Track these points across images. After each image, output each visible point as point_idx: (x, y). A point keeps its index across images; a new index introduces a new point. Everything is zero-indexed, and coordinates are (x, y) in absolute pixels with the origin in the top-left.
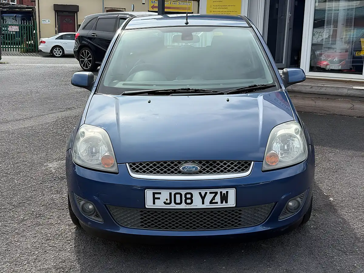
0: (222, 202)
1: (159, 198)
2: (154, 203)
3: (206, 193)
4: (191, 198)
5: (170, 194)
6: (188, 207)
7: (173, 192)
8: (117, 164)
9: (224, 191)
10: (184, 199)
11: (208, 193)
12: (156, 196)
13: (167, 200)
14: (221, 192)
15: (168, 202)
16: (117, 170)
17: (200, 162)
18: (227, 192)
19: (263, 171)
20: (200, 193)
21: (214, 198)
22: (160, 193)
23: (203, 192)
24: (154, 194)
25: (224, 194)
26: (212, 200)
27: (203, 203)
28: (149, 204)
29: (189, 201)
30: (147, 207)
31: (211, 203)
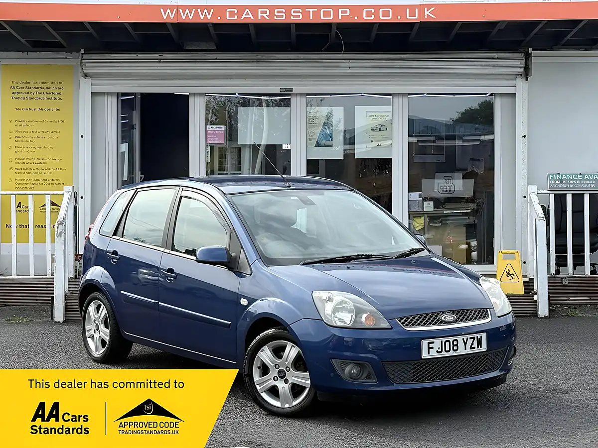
0: (478, 347)
1: (432, 348)
2: (429, 353)
3: (467, 338)
4: (457, 345)
5: (442, 341)
6: (455, 354)
7: (444, 340)
8: (388, 320)
9: (479, 335)
10: (452, 346)
11: (469, 339)
12: (431, 345)
13: (439, 348)
14: (477, 337)
15: (440, 350)
16: (389, 326)
17: (454, 312)
18: (481, 336)
19: (499, 317)
20: (463, 339)
21: (472, 344)
22: (433, 343)
23: (465, 337)
24: (429, 343)
25: (479, 339)
26: (471, 346)
27: (465, 349)
28: (425, 355)
29: (455, 348)
30: (423, 358)
31: (471, 348)
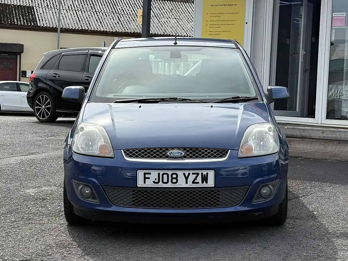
0: (203, 183)
1: (149, 178)
2: (145, 182)
3: (189, 174)
4: (176, 178)
5: (159, 174)
6: (174, 186)
7: (161, 172)
8: (113, 150)
9: (205, 173)
10: (170, 178)
11: (191, 174)
12: (147, 176)
13: (156, 179)
14: (202, 174)
15: (157, 181)
16: (114, 155)
17: (185, 149)
18: (207, 174)
19: (238, 158)
20: (184, 174)
21: (195, 179)
22: (150, 174)
23: (187, 173)
24: (145, 174)
25: (205, 175)
27: (187, 183)
28: (140, 183)
29: (174, 181)
30: (138, 186)
31: (193, 182)
